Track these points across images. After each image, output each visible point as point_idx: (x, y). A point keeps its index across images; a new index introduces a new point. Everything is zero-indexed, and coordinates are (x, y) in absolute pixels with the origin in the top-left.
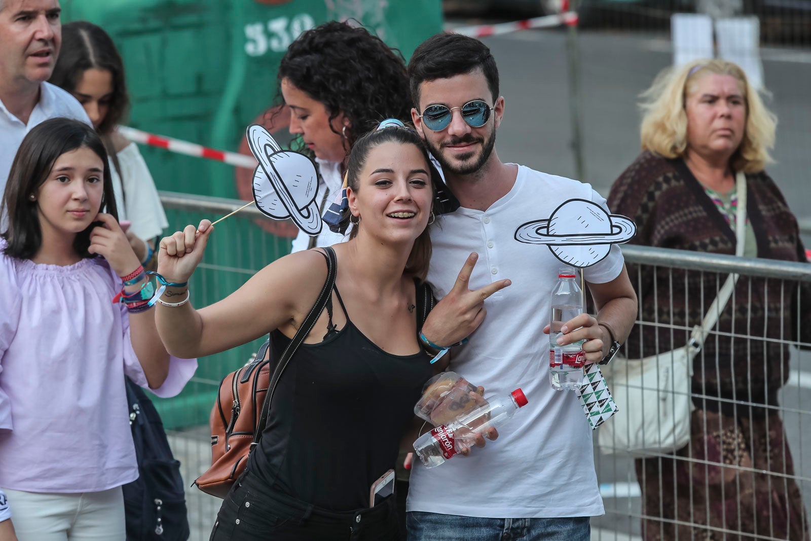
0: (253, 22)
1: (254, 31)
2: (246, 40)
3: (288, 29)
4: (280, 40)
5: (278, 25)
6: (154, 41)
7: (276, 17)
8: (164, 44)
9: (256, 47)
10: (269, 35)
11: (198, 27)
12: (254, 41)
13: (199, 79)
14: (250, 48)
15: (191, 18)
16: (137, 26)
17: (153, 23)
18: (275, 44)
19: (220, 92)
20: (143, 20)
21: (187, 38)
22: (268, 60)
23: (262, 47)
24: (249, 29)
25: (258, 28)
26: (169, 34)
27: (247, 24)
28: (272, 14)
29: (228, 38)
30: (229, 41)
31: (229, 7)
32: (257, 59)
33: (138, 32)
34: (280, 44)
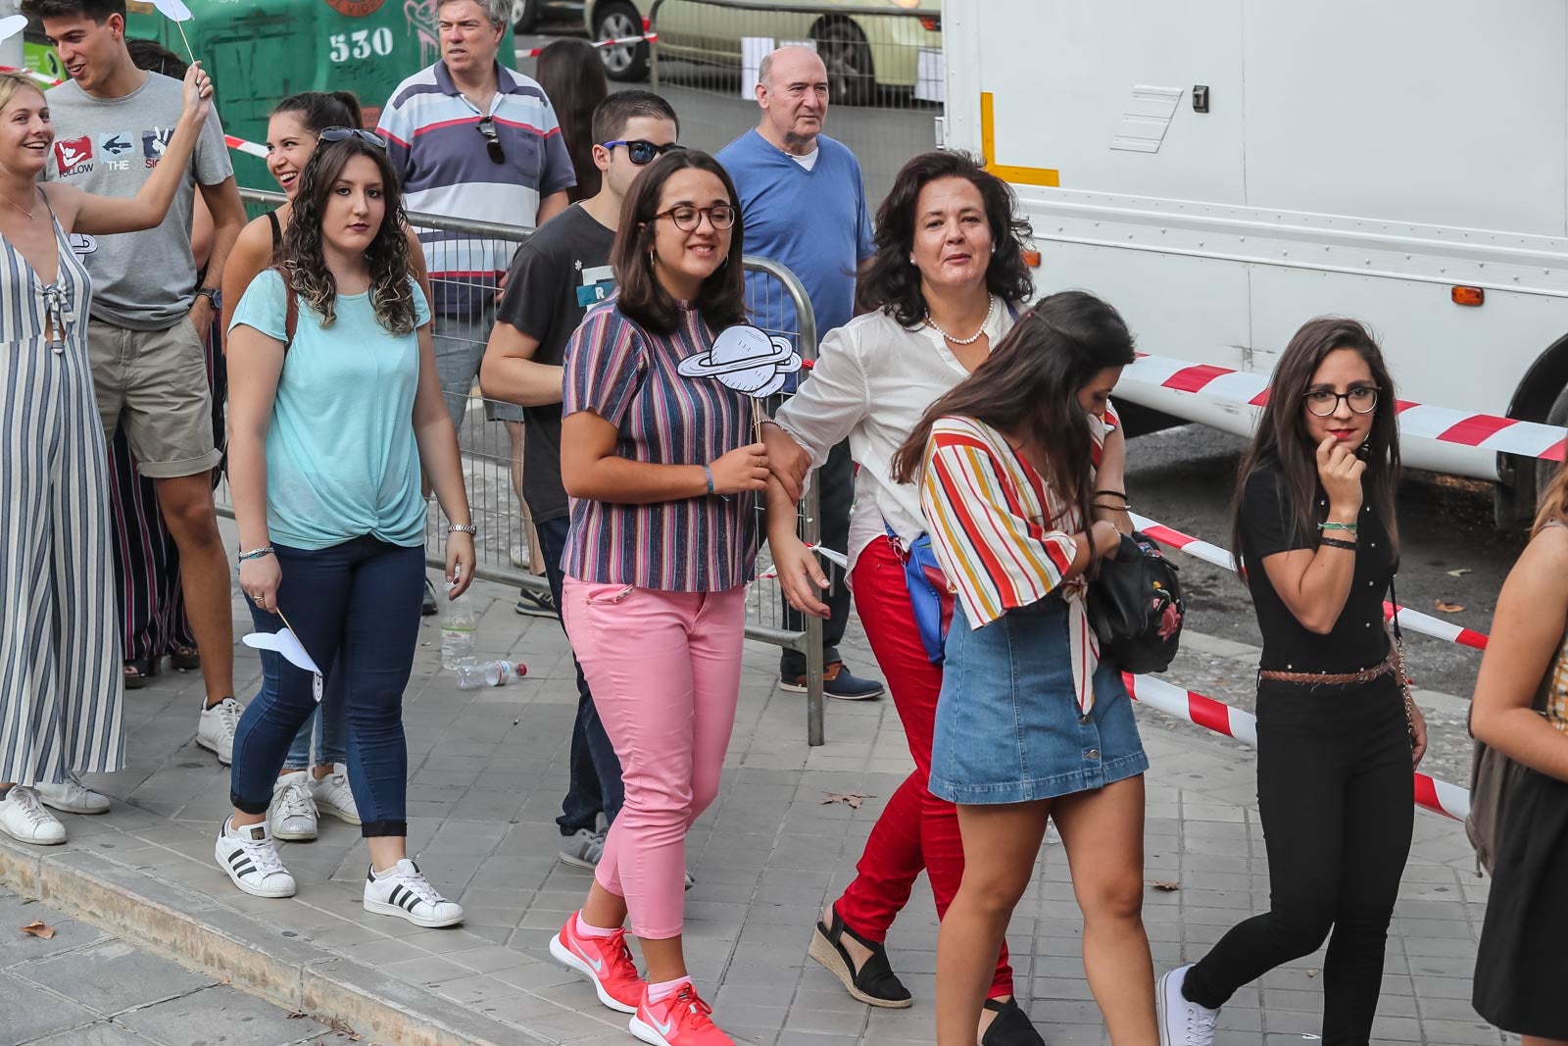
0: (338, 35)
1: (338, 41)
2: (332, 50)
3: (369, 39)
4: (361, 48)
5: (359, 36)
6: (244, 47)
7: (358, 29)
8: (254, 49)
9: (339, 57)
10: (352, 45)
11: (286, 35)
12: (337, 50)
13: (286, 83)
14: (334, 56)
15: (280, 28)
16: (230, 34)
17: (243, 32)
18: (356, 52)
20: (234, 28)
21: (274, 44)
22: (350, 67)
23: (345, 56)
24: (333, 40)
25: (342, 38)
26: (259, 42)
27: (332, 35)
28: (355, 25)
29: (314, 47)
30: (314, 49)
31: (315, 19)
32: (339, 66)
33: (230, 40)
34: (362, 53)
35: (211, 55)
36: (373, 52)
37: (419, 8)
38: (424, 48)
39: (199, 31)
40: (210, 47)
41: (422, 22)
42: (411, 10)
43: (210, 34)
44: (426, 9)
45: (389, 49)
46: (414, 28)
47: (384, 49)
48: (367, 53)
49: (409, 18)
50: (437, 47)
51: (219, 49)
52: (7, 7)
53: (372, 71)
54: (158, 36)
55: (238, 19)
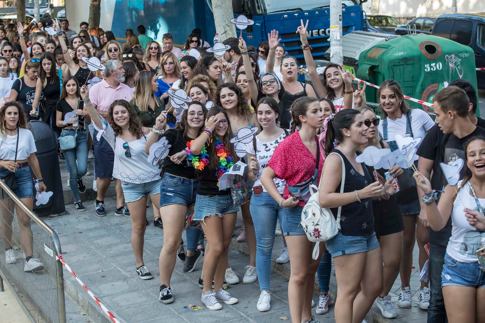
0: (427, 64)
1: (427, 66)
2: (425, 68)
3: (436, 66)
4: (433, 68)
5: (433, 65)
6: (402, 67)
8: (404, 68)
9: (427, 70)
10: (431, 67)
11: (413, 64)
12: (427, 68)
13: (413, 77)
14: (426, 70)
15: (412, 62)
16: (398, 64)
17: (401, 64)
18: (432, 69)
19: (419, 81)
20: (399, 62)
21: (410, 67)
22: (430, 73)
23: (429, 70)
24: (426, 65)
25: (428, 65)
26: (405, 66)
27: (425, 64)
28: (432, 62)
29: (420, 67)
30: (421, 68)
31: (421, 60)
32: (427, 73)
33: (398, 66)
34: (434, 69)
35: (393, 69)
36: (437, 69)
37: (449, 57)
38: (451, 68)
39: (390, 63)
40: (392, 67)
41: (450, 61)
42: (447, 58)
43: (392, 64)
44: (451, 57)
45: (441, 68)
46: (448, 63)
47: (439, 68)
48: (435, 69)
49: (447, 60)
50: (454, 67)
51: (395, 68)
52: (339, 56)
53: (436, 74)
54: (379, 64)
55: (400, 60)
